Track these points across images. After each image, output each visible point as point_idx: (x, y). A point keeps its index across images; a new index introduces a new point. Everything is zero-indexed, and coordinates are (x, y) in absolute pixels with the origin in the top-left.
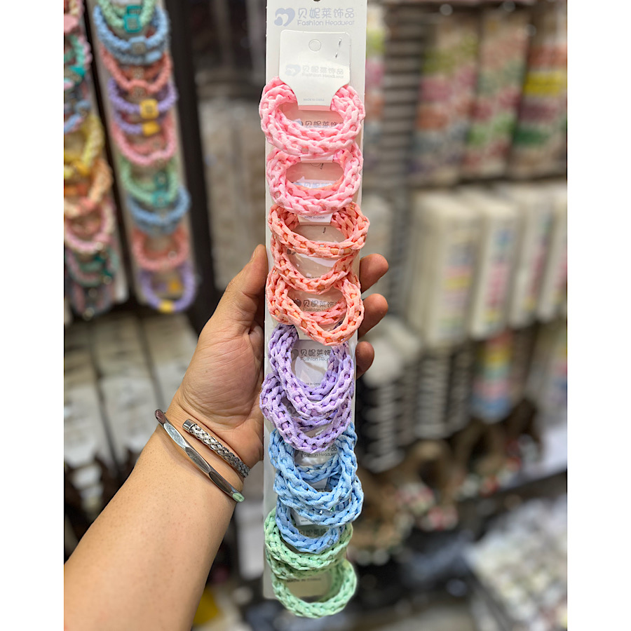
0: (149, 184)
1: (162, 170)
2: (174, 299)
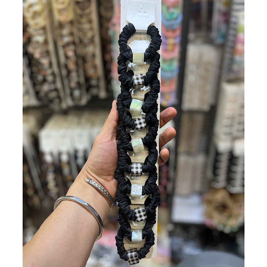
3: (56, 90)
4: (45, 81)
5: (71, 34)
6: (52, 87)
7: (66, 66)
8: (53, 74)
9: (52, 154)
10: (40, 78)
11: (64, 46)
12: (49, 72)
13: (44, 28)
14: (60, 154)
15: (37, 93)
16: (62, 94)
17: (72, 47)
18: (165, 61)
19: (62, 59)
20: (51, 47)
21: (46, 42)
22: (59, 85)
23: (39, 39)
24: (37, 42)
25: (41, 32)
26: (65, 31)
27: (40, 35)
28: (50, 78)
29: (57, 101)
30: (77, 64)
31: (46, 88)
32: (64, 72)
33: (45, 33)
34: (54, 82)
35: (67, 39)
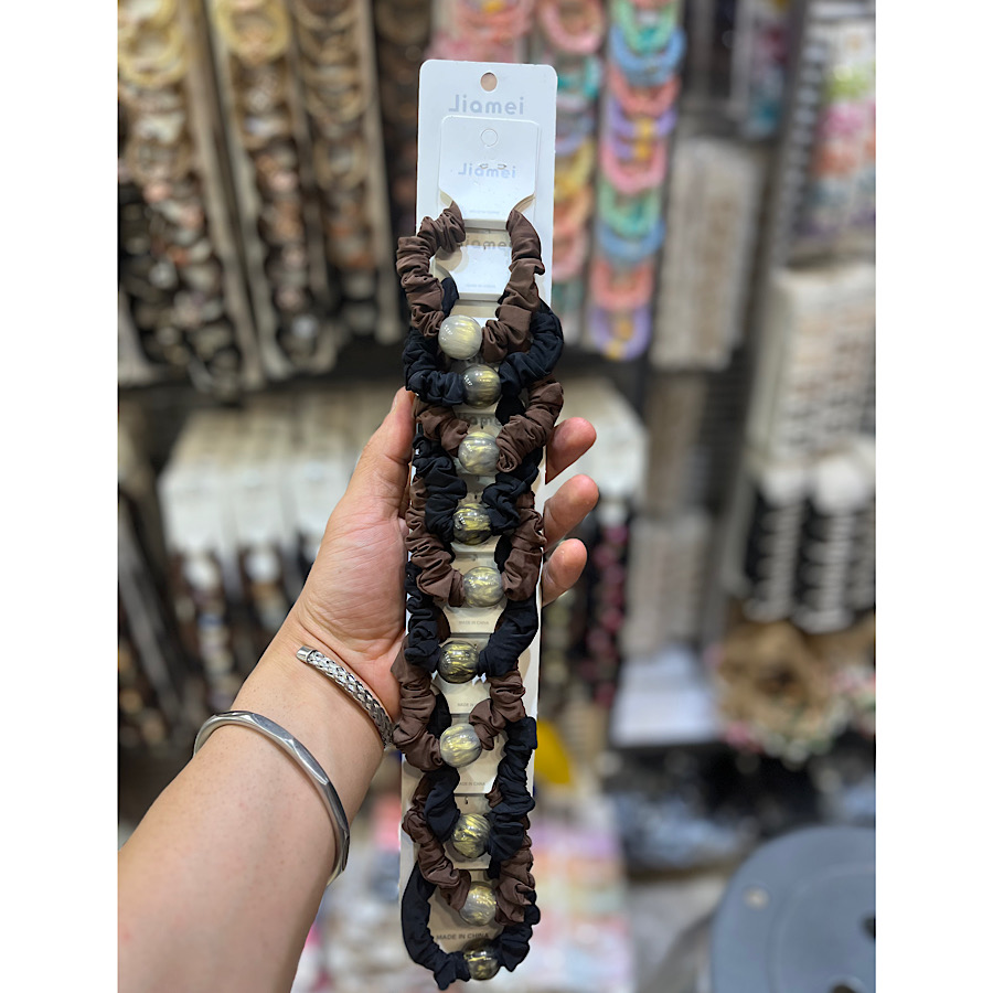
3: (225, 320)
4: (182, 286)
5: (282, 108)
6: (212, 311)
7: (262, 229)
8: (214, 260)
9: (212, 558)
10: (163, 275)
11: (253, 155)
12: (200, 251)
13: (177, 88)
14: (244, 555)
15: (145, 335)
16: (245, 335)
17: (284, 158)
19: (250, 203)
20: (205, 159)
21: (186, 138)
22: (236, 303)
23: (159, 126)
24: (153, 142)
25: (169, 101)
26: (260, 98)
27: (163, 112)
28: (201, 278)
29: (226, 361)
30: (301, 219)
31: (187, 313)
32: (256, 252)
33: (185, 108)
34: (219, 294)
35: (266, 128)
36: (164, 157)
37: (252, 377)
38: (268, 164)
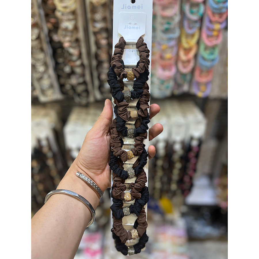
0: (208, 52)
1: (214, 47)
2: (203, 92)
3: (85, 83)
4: (73, 73)
5: (104, 19)
6: (81, 80)
7: (97, 56)
8: (82, 65)
10: (67, 69)
11: (95, 34)
12: (78, 63)
13: (74, 13)
15: (62, 86)
16: (90, 87)
17: (104, 35)
18: (206, 48)
19: (93, 48)
20: (81, 35)
21: (76, 28)
22: (88, 78)
23: (68, 25)
24: (66, 29)
25: (71, 17)
26: (98, 16)
27: (69, 20)
28: (78, 70)
29: (84, 94)
30: (108, 54)
31: (74, 81)
32: (94, 63)
33: (76, 19)
34: (83, 75)
35: (99, 25)
36: (69, 34)
37: (91, 99)
38: (99, 36)
